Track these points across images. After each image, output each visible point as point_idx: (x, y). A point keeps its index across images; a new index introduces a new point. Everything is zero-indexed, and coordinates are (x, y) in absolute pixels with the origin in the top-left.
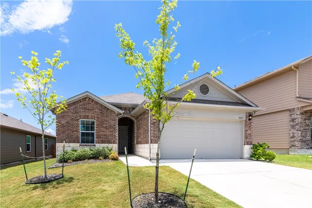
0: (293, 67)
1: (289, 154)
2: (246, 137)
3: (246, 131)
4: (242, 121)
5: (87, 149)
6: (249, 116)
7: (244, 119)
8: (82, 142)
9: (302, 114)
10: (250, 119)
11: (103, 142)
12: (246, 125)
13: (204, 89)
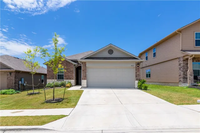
0: (177, 32)
1: (178, 86)
2: (136, 76)
3: (136, 73)
4: (134, 67)
5: (59, 82)
6: (138, 65)
7: (135, 66)
8: (58, 79)
9: (184, 60)
10: (138, 66)
11: (67, 79)
12: (136, 70)
13: (111, 52)
